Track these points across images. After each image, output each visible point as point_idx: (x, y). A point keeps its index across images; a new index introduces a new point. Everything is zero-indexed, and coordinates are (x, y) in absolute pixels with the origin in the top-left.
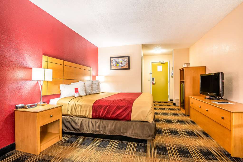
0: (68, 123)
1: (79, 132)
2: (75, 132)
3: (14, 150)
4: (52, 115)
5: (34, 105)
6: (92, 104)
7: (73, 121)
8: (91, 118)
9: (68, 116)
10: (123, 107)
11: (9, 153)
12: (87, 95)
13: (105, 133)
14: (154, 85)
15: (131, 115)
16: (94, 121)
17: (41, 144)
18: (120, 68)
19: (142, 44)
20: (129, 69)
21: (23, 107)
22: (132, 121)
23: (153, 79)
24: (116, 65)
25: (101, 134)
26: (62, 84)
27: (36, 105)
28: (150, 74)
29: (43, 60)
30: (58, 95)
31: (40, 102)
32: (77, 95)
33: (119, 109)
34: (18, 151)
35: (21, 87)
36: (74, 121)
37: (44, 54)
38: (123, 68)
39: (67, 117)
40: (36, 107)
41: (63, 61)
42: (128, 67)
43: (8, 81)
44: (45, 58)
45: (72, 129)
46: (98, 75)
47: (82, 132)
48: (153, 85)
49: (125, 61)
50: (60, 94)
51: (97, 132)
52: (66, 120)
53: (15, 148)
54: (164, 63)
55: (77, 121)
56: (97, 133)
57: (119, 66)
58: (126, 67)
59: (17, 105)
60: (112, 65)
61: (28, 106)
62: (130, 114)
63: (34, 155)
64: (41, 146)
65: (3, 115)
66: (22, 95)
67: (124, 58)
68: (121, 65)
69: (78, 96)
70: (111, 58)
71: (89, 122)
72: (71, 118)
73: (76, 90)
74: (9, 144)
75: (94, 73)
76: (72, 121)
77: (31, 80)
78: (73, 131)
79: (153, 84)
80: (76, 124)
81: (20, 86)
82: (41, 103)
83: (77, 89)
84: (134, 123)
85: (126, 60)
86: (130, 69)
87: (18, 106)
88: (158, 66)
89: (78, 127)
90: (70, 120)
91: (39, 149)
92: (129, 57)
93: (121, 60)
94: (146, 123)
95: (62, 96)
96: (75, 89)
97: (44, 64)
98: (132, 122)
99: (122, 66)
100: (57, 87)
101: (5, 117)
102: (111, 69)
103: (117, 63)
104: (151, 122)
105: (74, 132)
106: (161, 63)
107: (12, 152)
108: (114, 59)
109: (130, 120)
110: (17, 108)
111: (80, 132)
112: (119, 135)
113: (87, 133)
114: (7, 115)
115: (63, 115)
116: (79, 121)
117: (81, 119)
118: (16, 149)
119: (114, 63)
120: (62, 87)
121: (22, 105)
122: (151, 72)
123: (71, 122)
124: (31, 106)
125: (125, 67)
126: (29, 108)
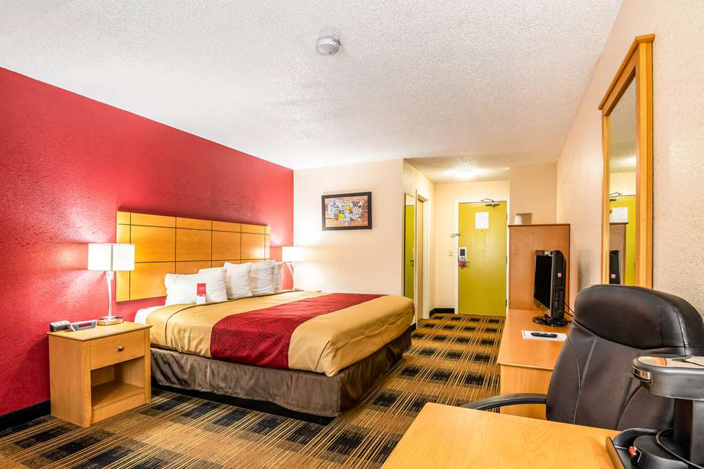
0: (167, 366)
1: (187, 388)
2: (180, 387)
3: (48, 416)
4: (120, 348)
5: (89, 324)
6: (212, 326)
7: (176, 360)
8: (209, 358)
9: (167, 350)
10: (272, 335)
11: (37, 419)
12: (230, 299)
13: (238, 394)
14: (465, 269)
15: (287, 356)
16: (216, 364)
17: (95, 408)
18: (346, 225)
19: (405, 158)
20: (369, 226)
21: (66, 328)
22: (292, 370)
23: (462, 253)
24: (337, 218)
25: (229, 395)
26: (173, 273)
27: (95, 323)
28: (453, 236)
29: (118, 223)
30: (161, 301)
31: (107, 317)
32: (201, 300)
33: (264, 339)
34: (54, 418)
35: (65, 286)
36: (178, 363)
37: (122, 209)
38: (353, 224)
39: (166, 352)
40: (94, 327)
41: (174, 218)
42: (366, 224)
43: (33, 273)
44: (122, 217)
45: (173, 379)
46: (291, 244)
47: (192, 388)
48: (462, 269)
49: (360, 206)
50: (165, 298)
51: (220, 390)
52: (162, 358)
53: (49, 412)
54: (495, 205)
55: (183, 362)
56: (221, 393)
57: (345, 220)
58: (363, 222)
59: (52, 324)
60: (326, 217)
61: (73, 326)
62: (285, 353)
63: (78, 427)
64: (93, 411)
65: (24, 344)
66: (67, 302)
67: (358, 197)
68: (349, 216)
69: (204, 303)
70: (324, 198)
71: (206, 366)
72: (172, 356)
73: (201, 289)
74: (37, 403)
75: (277, 239)
76: (175, 363)
77: (85, 268)
78: (175, 384)
79: (463, 265)
80: (181, 368)
81: (63, 283)
82: (110, 318)
83: (204, 285)
84: (295, 375)
85: (361, 204)
86: (373, 230)
87: (56, 324)
88: (477, 214)
89: (185, 377)
90: (171, 360)
91: (88, 415)
92: (369, 194)
93: (349, 202)
94: (319, 377)
95: (168, 302)
96: (199, 285)
97: (121, 231)
98: (291, 372)
99: (352, 220)
100: (158, 280)
101: (29, 347)
102: (325, 228)
103: (340, 212)
104: (331, 375)
105: (178, 386)
106: (486, 205)
107: (42, 418)
108: (332, 199)
109: (285, 367)
110: (52, 329)
111: (189, 389)
112: (264, 399)
113: (202, 390)
114: (33, 343)
115: (153, 345)
116: (188, 362)
117: (191, 359)
118: (52, 414)
119: (331, 212)
120: (170, 280)
121: (64, 323)
122: (457, 232)
123: (171, 363)
124: (81, 326)
125: (360, 222)
126: (76, 330)
